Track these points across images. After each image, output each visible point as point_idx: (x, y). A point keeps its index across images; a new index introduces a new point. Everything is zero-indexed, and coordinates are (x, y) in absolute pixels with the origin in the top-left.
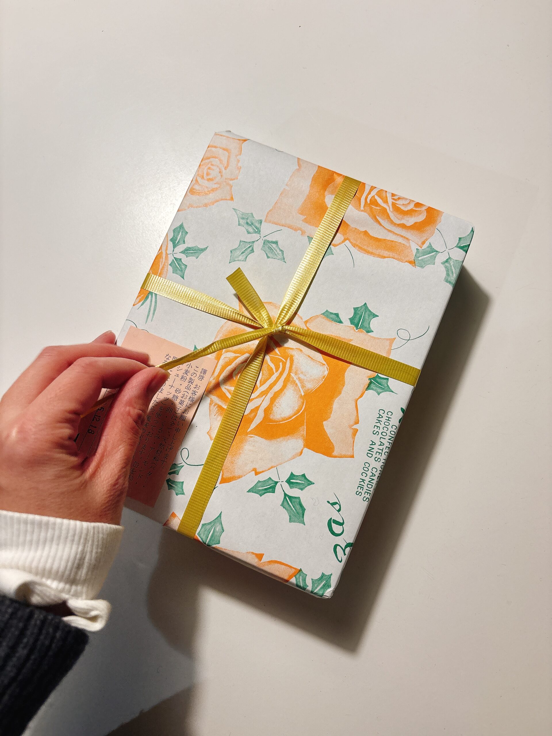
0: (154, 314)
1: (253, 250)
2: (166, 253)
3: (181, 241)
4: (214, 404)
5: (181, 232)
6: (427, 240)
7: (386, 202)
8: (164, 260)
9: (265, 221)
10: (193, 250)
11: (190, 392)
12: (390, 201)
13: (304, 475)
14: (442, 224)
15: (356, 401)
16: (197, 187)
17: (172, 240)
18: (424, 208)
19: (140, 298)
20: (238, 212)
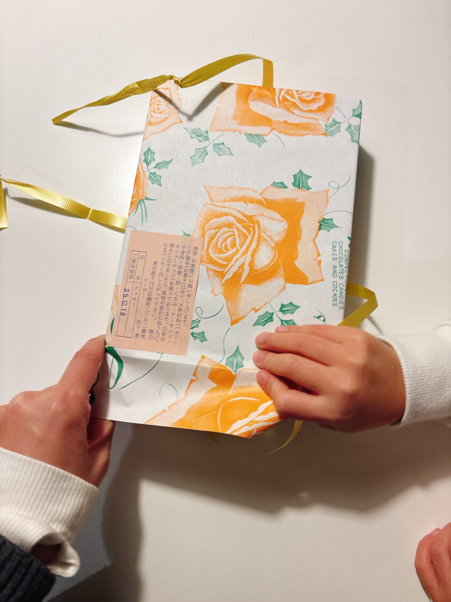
0: (146, 217)
1: (207, 153)
2: (143, 171)
3: (151, 159)
4: (210, 270)
5: (150, 154)
6: (330, 116)
7: (293, 97)
8: (142, 176)
9: (210, 131)
10: (162, 164)
11: (190, 266)
12: (296, 96)
13: (291, 303)
14: (338, 103)
15: (314, 240)
16: (153, 120)
17: (144, 161)
18: (321, 96)
19: (132, 208)
20: (188, 130)
